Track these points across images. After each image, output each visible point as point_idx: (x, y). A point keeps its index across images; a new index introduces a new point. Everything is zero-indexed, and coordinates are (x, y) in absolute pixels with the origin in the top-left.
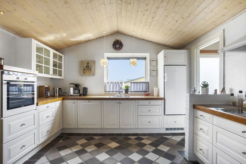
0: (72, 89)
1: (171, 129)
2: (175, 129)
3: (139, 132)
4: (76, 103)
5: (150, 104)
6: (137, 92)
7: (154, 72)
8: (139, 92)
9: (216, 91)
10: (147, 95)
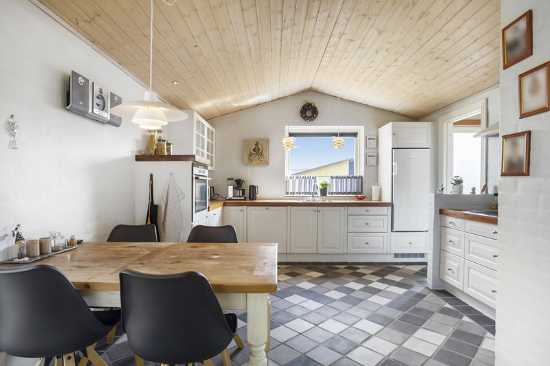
0: (231, 189)
1: (403, 255)
2: (409, 255)
3: (349, 261)
4: (245, 211)
5: (367, 213)
6: (343, 193)
7: (373, 158)
8: (344, 193)
9: (474, 189)
10: (360, 199)
